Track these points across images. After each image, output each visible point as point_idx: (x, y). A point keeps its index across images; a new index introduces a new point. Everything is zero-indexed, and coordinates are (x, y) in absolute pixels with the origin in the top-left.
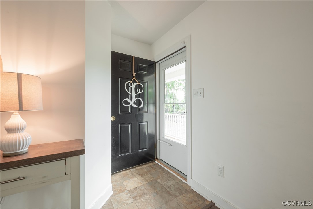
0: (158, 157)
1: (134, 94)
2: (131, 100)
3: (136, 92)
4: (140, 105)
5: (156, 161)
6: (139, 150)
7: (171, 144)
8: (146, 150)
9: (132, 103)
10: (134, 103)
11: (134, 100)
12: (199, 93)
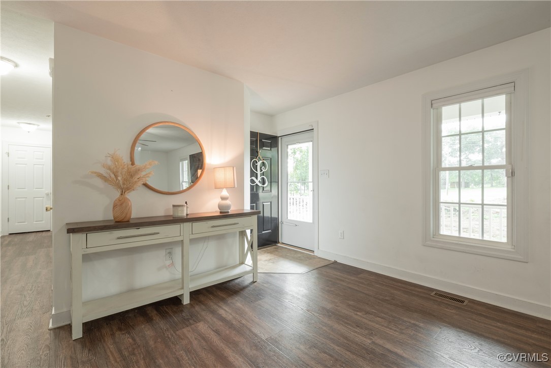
0: (280, 241)
1: (259, 173)
2: (257, 178)
3: (261, 170)
4: (264, 184)
5: (279, 245)
6: (264, 231)
7: (296, 224)
8: (270, 232)
9: (257, 182)
10: (259, 182)
11: (259, 178)
12: (325, 174)
